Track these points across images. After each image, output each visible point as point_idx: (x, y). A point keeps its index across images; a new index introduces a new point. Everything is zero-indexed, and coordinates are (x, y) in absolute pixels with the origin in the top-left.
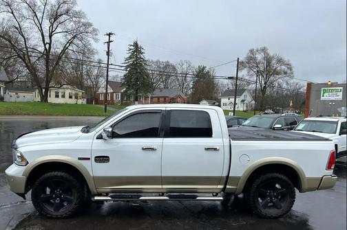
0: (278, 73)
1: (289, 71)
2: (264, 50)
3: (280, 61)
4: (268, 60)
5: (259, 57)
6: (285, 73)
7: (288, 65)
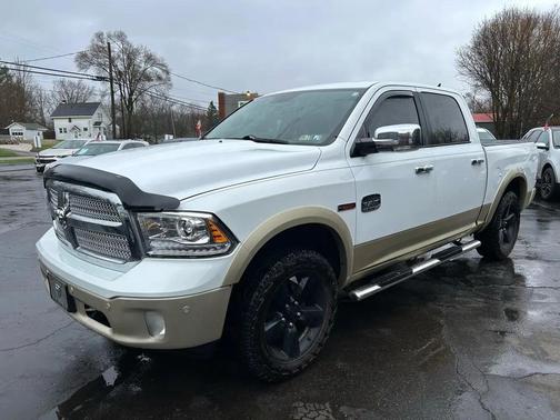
0: (149, 79)
1: (164, 76)
2: (121, 37)
3: (149, 58)
4: (130, 56)
5: (116, 47)
6: (159, 78)
7: (163, 65)
